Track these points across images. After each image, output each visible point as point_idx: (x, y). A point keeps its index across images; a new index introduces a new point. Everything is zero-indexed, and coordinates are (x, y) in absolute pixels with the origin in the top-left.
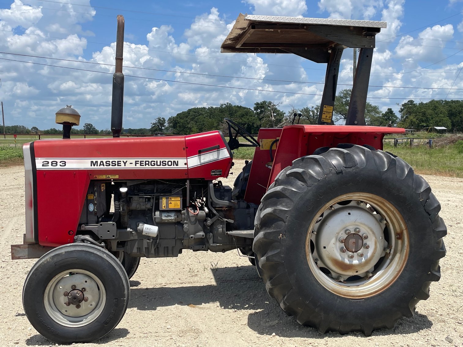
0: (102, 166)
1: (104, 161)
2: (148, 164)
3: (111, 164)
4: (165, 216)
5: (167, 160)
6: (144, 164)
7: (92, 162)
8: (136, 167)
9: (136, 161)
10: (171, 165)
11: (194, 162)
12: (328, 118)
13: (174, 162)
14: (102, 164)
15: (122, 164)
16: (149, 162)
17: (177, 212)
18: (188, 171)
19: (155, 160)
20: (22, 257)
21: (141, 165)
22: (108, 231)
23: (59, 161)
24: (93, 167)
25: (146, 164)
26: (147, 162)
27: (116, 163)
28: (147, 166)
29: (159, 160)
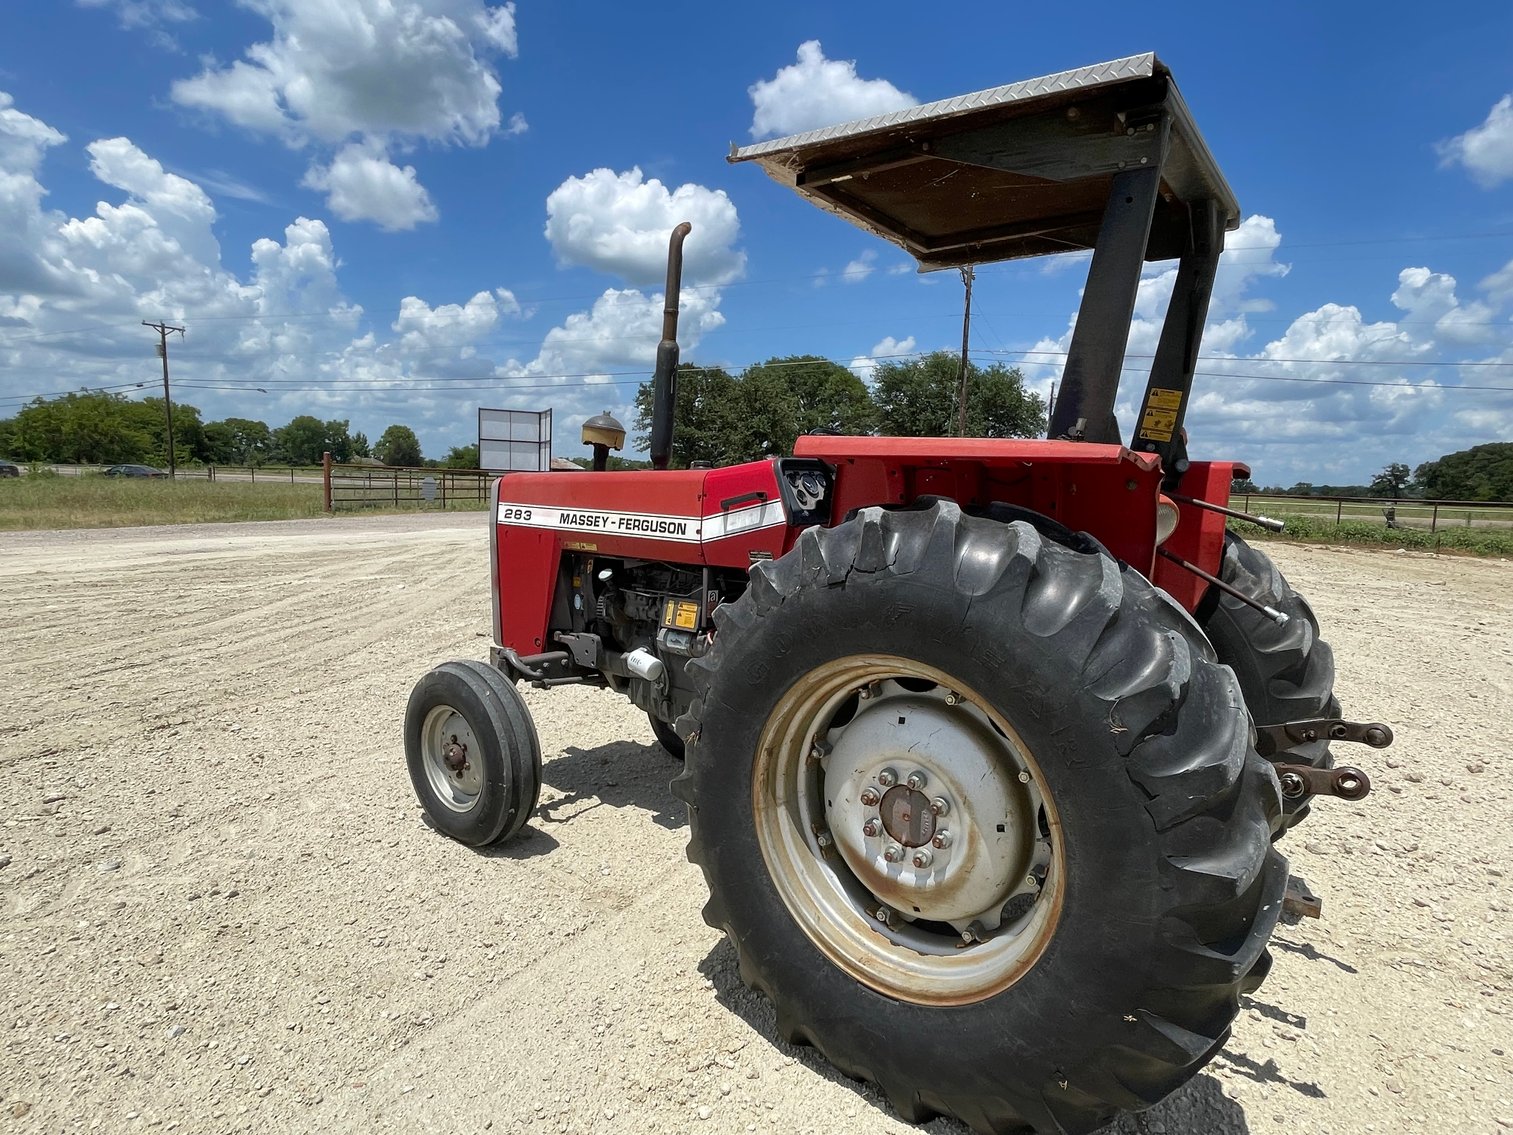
0: (573, 525)
1: (578, 514)
2: (638, 527)
3: (585, 519)
4: (672, 641)
5: (668, 521)
6: (632, 526)
7: (562, 515)
8: (619, 531)
9: (621, 519)
10: (673, 532)
11: (714, 528)
12: (1161, 427)
13: (680, 525)
14: (574, 520)
15: (601, 523)
16: (639, 521)
17: (692, 635)
18: (702, 548)
19: (650, 519)
21: (627, 528)
22: (587, 651)
23: (524, 510)
24: (562, 525)
25: (635, 526)
26: (637, 523)
27: (593, 520)
28: (636, 531)
29: (655, 520)
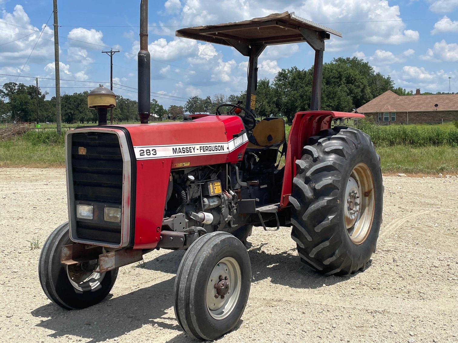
0: (180, 154)
1: (181, 147)
2: (207, 150)
3: (185, 150)
4: (212, 202)
5: (217, 145)
6: (205, 150)
7: (173, 149)
8: (201, 153)
9: (201, 147)
10: (220, 150)
11: (232, 146)
12: (253, 105)
13: (222, 146)
14: (180, 151)
15: (192, 150)
16: (207, 147)
17: (218, 196)
19: (211, 145)
20: (110, 267)
21: (203, 151)
22: (180, 223)
23: (151, 149)
24: (175, 154)
25: (206, 150)
26: (207, 148)
27: (189, 149)
28: (207, 152)
29: (213, 145)
